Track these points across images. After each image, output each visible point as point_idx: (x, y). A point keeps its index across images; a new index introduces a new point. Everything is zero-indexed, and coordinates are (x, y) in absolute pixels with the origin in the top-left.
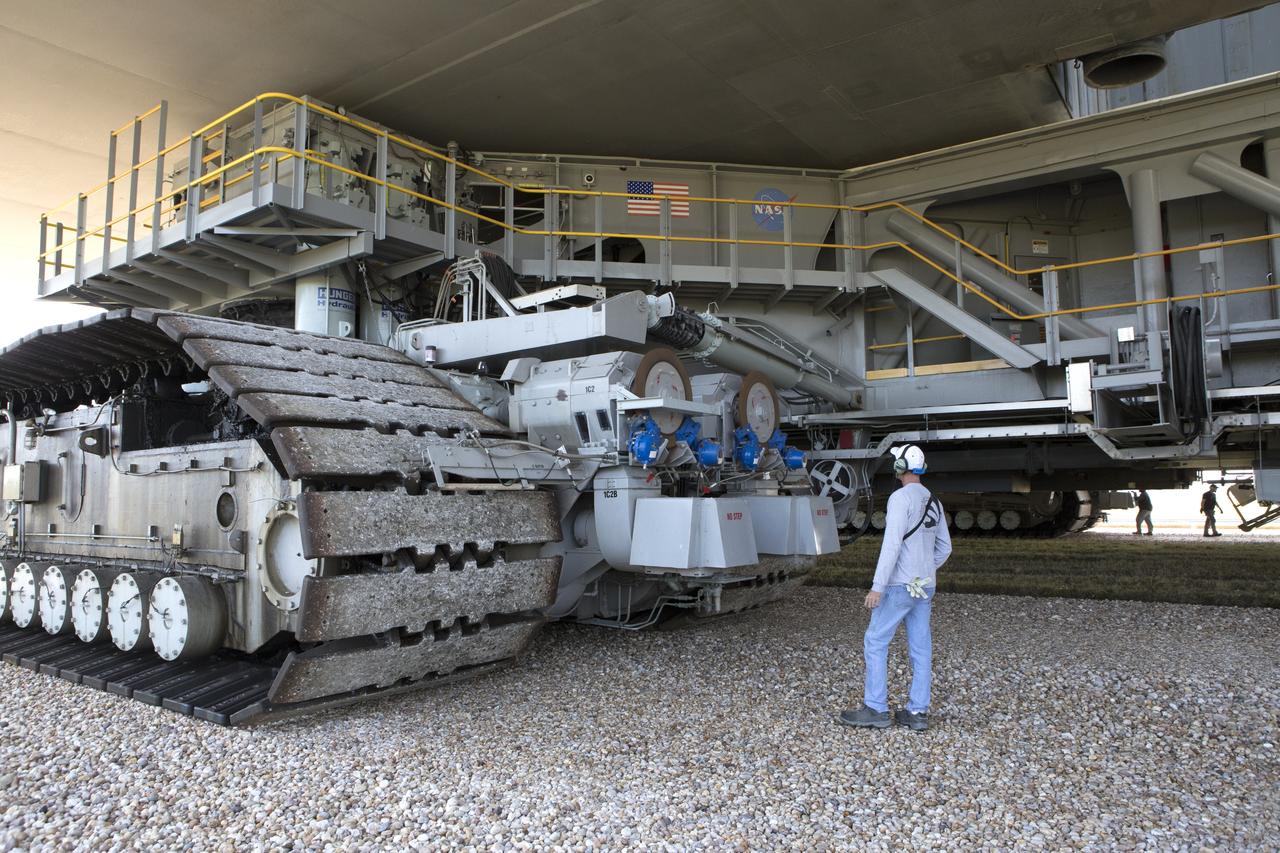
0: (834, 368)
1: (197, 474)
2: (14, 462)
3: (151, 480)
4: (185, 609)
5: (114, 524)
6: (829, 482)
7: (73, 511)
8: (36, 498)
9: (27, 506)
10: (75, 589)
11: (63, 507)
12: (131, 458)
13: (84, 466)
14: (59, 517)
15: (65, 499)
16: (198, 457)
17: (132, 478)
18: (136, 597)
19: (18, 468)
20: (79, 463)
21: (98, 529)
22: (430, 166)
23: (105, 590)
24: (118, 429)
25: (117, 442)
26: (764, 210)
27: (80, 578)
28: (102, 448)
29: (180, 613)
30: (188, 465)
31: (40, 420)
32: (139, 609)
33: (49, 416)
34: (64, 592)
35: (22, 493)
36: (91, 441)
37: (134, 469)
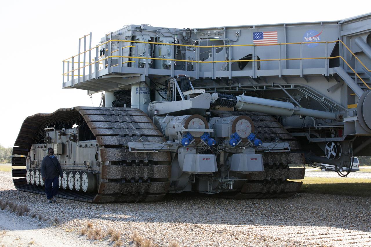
0: (334, 104)
1: (92, 148)
2: (56, 143)
3: (84, 149)
4: (87, 179)
5: (77, 161)
6: (331, 151)
7: (69, 157)
8: (61, 154)
9: (59, 156)
10: (69, 177)
11: (67, 156)
12: (81, 143)
13: (71, 145)
14: (66, 159)
15: (68, 154)
16: (92, 143)
17: (81, 148)
18: (79, 178)
19: (57, 145)
20: (70, 144)
21: (74, 162)
22: (177, 37)
23: (74, 177)
24: (78, 135)
25: (78, 138)
26: (308, 39)
27: (70, 174)
28: (74, 140)
29: (87, 180)
30: (90, 145)
31: (62, 131)
32: (80, 181)
33: (64, 130)
34: (67, 178)
35: (58, 152)
36: (72, 138)
37: (81, 146)
